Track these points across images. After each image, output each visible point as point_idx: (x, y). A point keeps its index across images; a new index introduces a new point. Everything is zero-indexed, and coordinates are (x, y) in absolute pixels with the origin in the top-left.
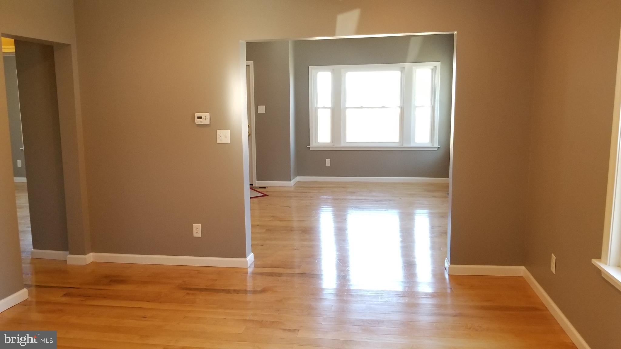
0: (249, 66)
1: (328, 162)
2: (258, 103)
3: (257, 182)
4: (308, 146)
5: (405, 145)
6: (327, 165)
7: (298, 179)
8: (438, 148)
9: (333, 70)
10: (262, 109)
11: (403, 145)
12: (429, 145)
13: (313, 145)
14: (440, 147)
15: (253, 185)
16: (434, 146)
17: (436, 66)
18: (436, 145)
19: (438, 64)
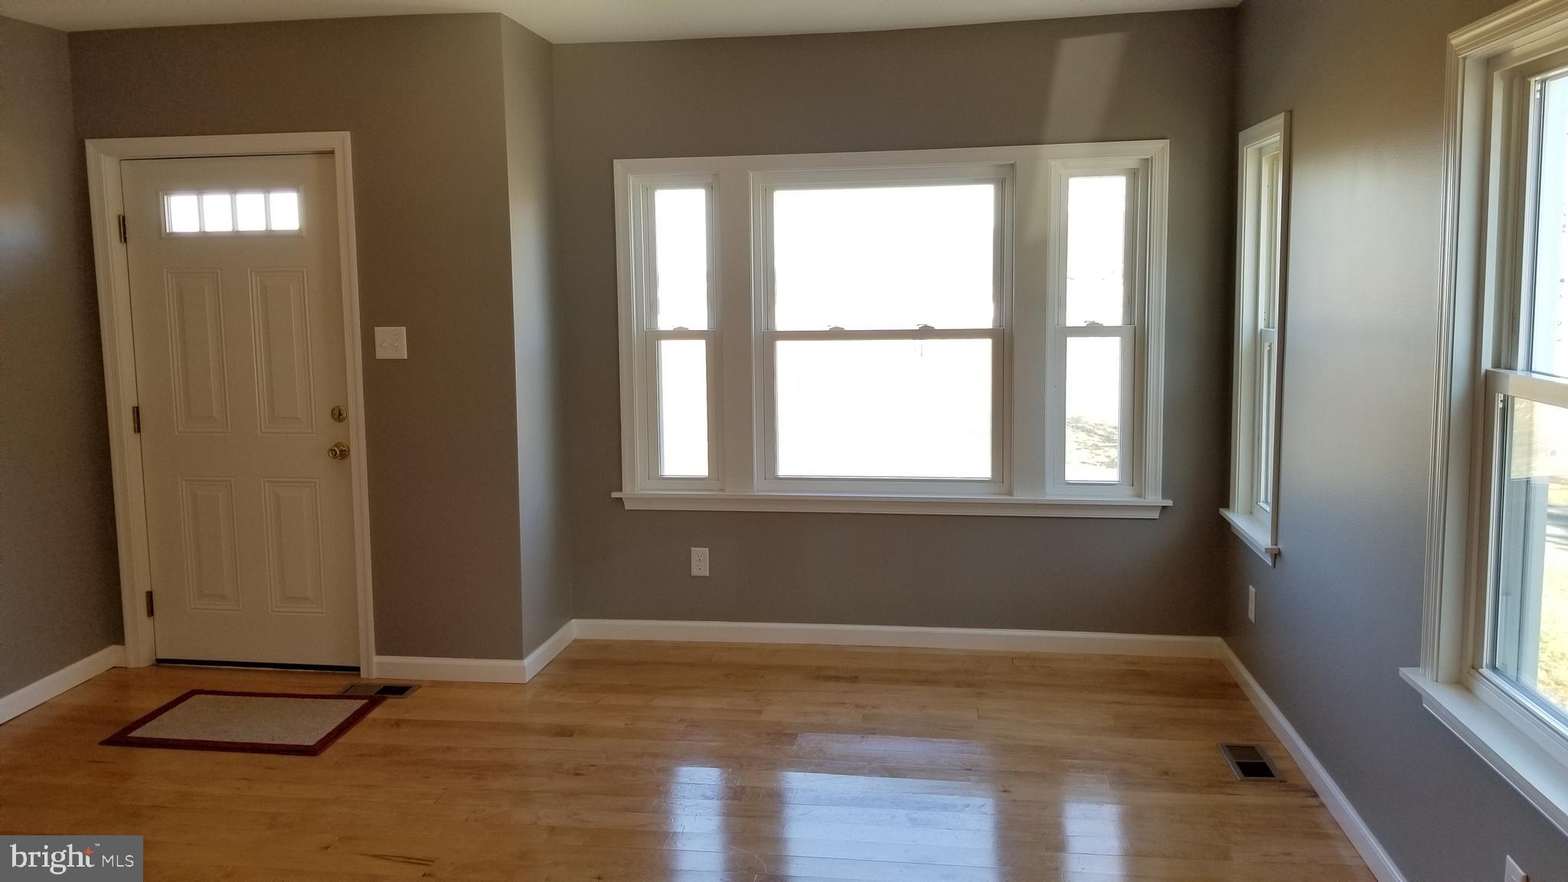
0: (332, 152)
1: (700, 562)
2: (374, 315)
3: (376, 659)
4: (615, 495)
5: (1019, 496)
6: (695, 572)
7: (577, 629)
8: (1164, 507)
9: (716, 175)
10: (393, 342)
11: (1010, 493)
12: (1125, 496)
13: (635, 489)
14: (1169, 503)
15: (363, 673)
16: (1143, 500)
17: (1152, 157)
18: (1155, 497)
19: (1158, 150)
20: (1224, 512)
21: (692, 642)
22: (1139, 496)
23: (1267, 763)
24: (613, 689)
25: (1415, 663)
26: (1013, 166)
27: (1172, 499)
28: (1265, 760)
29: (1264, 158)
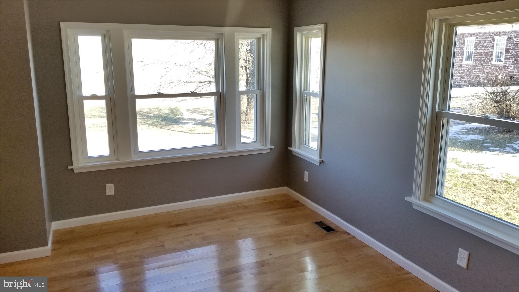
1: (110, 189)
4: (70, 168)
5: (228, 150)
6: (109, 194)
7: (54, 226)
8: (271, 149)
11: (224, 149)
12: (258, 146)
13: (78, 164)
14: (273, 147)
16: (265, 147)
17: (266, 34)
18: (269, 146)
19: (268, 31)
20: (289, 148)
21: (108, 222)
22: (263, 145)
23: (329, 226)
24: (93, 249)
25: (411, 195)
26: (222, 34)
27: (273, 146)
28: (328, 225)
29: (304, 36)
